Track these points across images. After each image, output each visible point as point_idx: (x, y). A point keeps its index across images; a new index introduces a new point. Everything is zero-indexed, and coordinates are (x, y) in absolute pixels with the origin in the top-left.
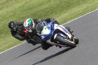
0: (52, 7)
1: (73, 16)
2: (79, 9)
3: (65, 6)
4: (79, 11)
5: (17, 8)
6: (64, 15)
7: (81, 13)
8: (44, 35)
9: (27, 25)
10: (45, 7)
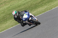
0: (26, 8)
1: (38, 13)
2: (42, 9)
3: (34, 7)
4: (42, 10)
5: (6, 8)
6: (33, 12)
7: (44, 11)
8: (25, 18)
10: (22, 7)
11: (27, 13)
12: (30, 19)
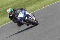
3: (23, 6)
9: (9, 12)
11: (23, 12)
12: (27, 18)
